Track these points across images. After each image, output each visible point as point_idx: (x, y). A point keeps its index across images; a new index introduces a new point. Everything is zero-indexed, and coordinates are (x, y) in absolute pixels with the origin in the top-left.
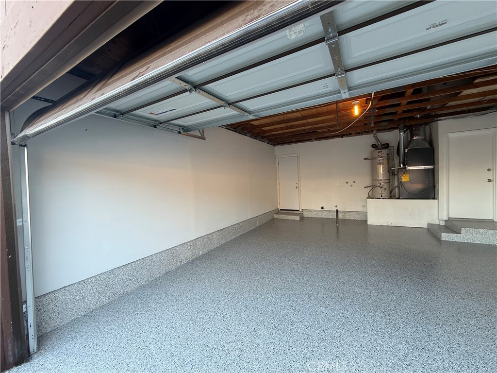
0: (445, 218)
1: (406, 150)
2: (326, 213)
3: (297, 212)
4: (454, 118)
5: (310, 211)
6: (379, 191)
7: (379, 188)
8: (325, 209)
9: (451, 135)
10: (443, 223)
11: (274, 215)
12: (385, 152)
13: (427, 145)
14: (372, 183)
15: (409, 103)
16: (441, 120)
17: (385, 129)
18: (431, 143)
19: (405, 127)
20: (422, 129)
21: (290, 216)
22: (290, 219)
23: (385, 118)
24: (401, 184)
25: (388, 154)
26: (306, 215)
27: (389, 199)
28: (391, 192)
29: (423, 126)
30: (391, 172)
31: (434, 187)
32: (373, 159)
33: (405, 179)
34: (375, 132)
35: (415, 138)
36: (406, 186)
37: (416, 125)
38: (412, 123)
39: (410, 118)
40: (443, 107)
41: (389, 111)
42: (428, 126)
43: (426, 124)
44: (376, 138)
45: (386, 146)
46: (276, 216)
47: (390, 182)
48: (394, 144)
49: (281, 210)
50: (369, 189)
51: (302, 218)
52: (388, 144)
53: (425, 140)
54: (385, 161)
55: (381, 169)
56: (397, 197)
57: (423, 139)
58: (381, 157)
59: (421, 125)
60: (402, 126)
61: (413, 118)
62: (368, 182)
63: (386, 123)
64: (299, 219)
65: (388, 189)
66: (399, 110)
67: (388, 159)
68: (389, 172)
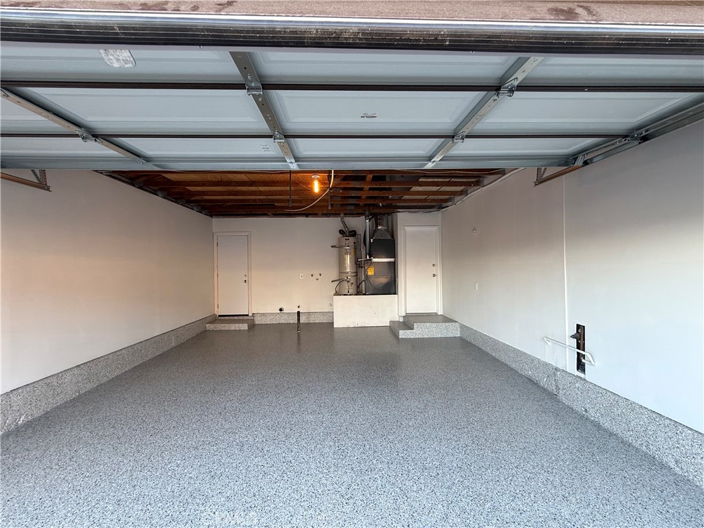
0: (404, 314)
1: (372, 240)
2: (286, 317)
3: (245, 318)
4: (409, 212)
5: (263, 314)
6: (346, 286)
7: (346, 282)
8: (284, 312)
9: (408, 229)
10: (401, 320)
11: (207, 325)
12: (352, 239)
13: (389, 237)
14: (340, 276)
15: (370, 189)
16: (399, 212)
17: (353, 214)
18: (392, 236)
19: (371, 214)
20: (385, 218)
21: (233, 325)
22: (233, 329)
23: (350, 201)
24: (367, 276)
25: (354, 243)
26: (258, 321)
27: (356, 295)
28: (358, 287)
29: (386, 215)
30: (358, 265)
31: (395, 281)
32: (340, 247)
33: (371, 272)
34: (342, 215)
35: (379, 228)
36: (371, 280)
37: (380, 214)
38: (376, 211)
39: (374, 205)
40: (400, 200)
41: (353, 194)
42: (390, 217)
43: (389, 214)
44: (343, 222)
45: (353, 233)
46: (210, 327)
47: (357, 275)
48: (360, 232)
49: (220, 316)
50: (337, 283)
51: (252, 326)
52: (355, 231)
53: (387, 230)
54: (352, 251)
55: (348, 260)
56: (364, 292)
57: (386, 230)
58: (348, 246)
59: (384, 214)
60: (367, 213)
61: (376, 206)
62: (334, 275)
63: (353, 207)
64: (247, 328)
65: (355, 283)
66: (364, 195)
67: (355, 249)
68: (356, 264)
